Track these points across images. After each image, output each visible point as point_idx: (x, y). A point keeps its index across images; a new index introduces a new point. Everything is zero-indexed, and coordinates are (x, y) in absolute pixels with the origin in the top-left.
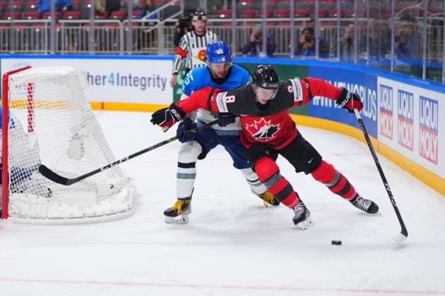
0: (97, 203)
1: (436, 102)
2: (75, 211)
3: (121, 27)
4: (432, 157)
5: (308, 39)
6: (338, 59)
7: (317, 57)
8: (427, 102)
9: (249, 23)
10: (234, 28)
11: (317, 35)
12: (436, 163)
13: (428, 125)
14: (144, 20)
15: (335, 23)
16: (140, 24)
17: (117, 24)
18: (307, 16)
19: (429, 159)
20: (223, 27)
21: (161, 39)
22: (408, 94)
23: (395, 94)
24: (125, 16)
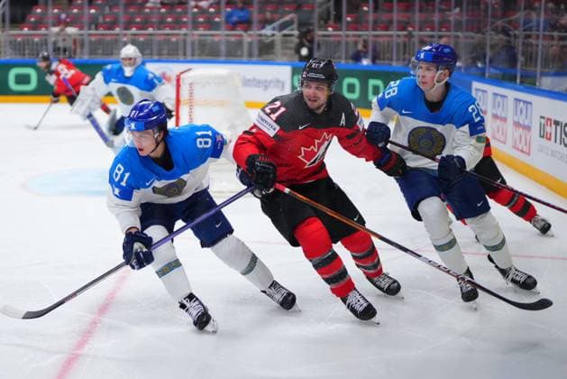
1: (531, 103)
4: (525, 150)
8: (522, 103)
9: (354, 36)
10: (344, 40)
12: (529, 154)
13: (521, 122)
14: (264, 31)
16: (261, 35)
19: (522, 151)
20: (332, 39)
22: (502, 96)
23: (490, 96)
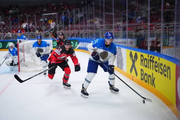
0: (38, 68)
2: (33, 70)
3: (42, 33)
5: (78, 34)
6: (84, 38)
7: (80, 38)
11: (80, 34)
14: (46, 32)
15: (83, 31)
16: (46, 33)
17: (41, 33)
18: (78, 30)
21: (50, 36)
24: (42, 31)
